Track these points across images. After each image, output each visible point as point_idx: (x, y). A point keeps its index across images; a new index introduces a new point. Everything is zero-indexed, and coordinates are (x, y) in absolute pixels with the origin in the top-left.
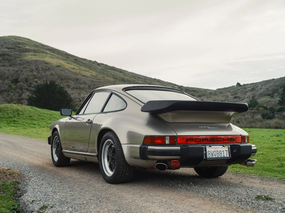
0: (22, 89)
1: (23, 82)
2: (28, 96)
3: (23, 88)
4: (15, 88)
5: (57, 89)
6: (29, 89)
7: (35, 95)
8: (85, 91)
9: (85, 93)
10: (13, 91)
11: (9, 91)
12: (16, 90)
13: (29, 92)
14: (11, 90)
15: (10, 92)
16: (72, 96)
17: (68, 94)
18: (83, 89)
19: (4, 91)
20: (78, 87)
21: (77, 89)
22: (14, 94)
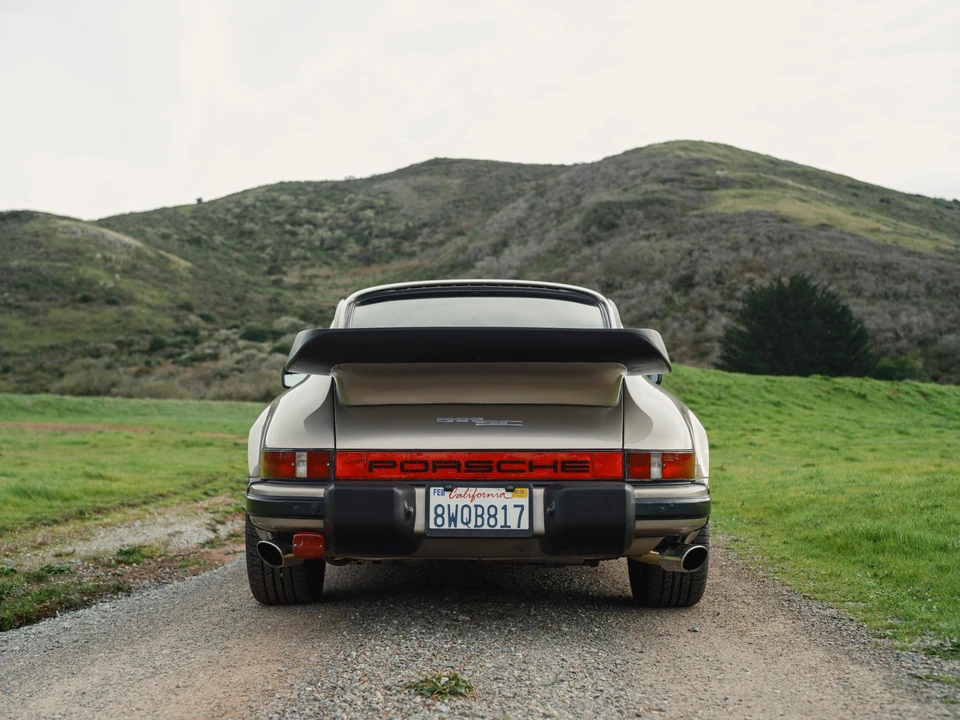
0: (705, 309)
1: (709, 286)
2: (725, 327)
3: (709, 303)
4: (686, 305)
5: (815, 303)
6: (728, 306)
7: (746, 324)
8: (916, 304)
9: (914, 309)
10: (679, 315)
11: (665, 316)
12: (686, 311)
13: (726, 316)
14: (672, 313)
15: (668, 320)
16: (870, 324)
17: (851, 318)
18: (907, 297)
19: (651, 317)
20: (890, 293)
21: (886, 297)
22: (682, 325)
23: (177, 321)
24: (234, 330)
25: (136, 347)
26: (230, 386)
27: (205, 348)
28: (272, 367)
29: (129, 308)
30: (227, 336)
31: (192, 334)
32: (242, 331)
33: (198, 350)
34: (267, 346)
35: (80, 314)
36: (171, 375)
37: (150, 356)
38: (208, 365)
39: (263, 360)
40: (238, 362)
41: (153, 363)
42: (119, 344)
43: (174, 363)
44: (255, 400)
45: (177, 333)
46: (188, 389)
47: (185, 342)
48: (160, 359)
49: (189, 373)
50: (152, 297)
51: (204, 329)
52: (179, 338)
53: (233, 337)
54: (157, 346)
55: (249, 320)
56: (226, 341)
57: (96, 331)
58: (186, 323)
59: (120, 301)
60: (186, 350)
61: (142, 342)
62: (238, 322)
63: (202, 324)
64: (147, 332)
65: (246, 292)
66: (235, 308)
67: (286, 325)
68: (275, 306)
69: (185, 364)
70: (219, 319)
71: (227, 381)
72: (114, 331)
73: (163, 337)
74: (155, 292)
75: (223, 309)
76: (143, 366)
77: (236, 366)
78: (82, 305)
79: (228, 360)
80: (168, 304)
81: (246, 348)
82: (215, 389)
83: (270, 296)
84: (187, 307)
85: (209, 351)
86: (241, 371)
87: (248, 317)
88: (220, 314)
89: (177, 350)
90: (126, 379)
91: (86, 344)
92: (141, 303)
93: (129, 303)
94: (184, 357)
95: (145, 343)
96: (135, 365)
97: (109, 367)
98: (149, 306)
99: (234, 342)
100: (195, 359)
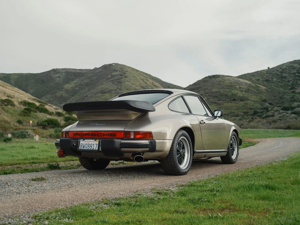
23: (261, 105)
24: (279, 107)
25: (249, 113)
26: (277, 125)
27: (270, 113)
28: (291, 119)
29: (247, 102)
30: (277, 109)
31: (266, 109)
32: (282, 107)
33: (268, 114)
34: (290, 112)
35: (233, 104)
36: (259, 121)
37: (253, 116)
38: (271, 118)
39: (288, 116)
40: (280, 117)
41: (254, 118)
42: (244, 112)
43: (260, 118)
44: (284, 129)
45: (262, 109)
46: (264, 126)
47: (264, 112)
48: (256, 117)
49: (265, 121)
50: (254, 98)
51: (270, 107)
52: (262, 110)
53: (279, 109)
54: (255, 113)
55: (284, 104)
56: (276, 111)
57: (237, 109)
58: (264, 106)
59: (245, 100)
60: (264, 114)
61: (251, 112)
62: (281, 105)
63: (270, 106)
64: (253, 109)
65: (283, 95)
66: (280, 101)
67: (296, 105)
68: (293, 99)
69: (263, 118)
70: (275, 104)
71: (276, 123)
72: (242, 109)
73: (257, 110)
74: (255, 97)
75: (276, 101)
76: (251, 119)
77: (279, 118)
78: (233, 102)
79: (277, 117)
80: (259, 100)
81: (282, 113)
82: (272, 126)
83: (291, 96)
84: (265, 101)
85: (271, 114)
86: (281, 120)
87: (284, 103)
88: (275, 102)
89: (262, 114)
90: (246, 123)
91: (234, 113)
92: (251, 100)
93: (247, 100)
94: (263, 116)
95: (252, 112)
96: (249, 119)
97: (240, 120)
98: (253, 101)
99: (279, 111)
100: (266, 117)
